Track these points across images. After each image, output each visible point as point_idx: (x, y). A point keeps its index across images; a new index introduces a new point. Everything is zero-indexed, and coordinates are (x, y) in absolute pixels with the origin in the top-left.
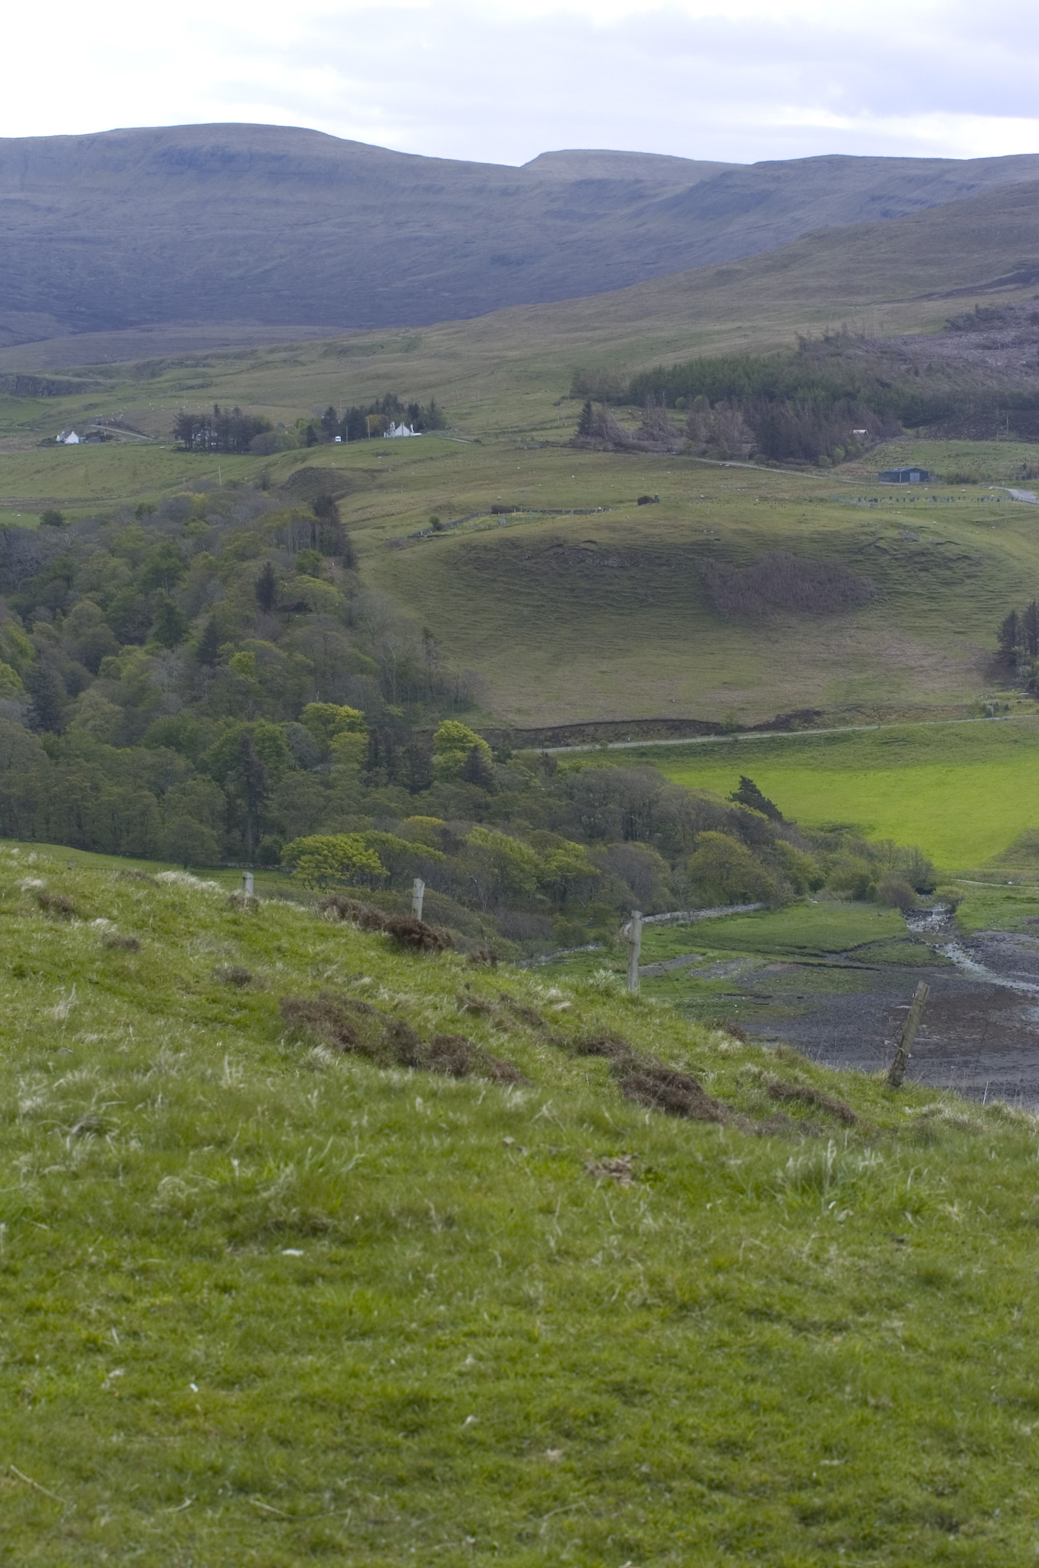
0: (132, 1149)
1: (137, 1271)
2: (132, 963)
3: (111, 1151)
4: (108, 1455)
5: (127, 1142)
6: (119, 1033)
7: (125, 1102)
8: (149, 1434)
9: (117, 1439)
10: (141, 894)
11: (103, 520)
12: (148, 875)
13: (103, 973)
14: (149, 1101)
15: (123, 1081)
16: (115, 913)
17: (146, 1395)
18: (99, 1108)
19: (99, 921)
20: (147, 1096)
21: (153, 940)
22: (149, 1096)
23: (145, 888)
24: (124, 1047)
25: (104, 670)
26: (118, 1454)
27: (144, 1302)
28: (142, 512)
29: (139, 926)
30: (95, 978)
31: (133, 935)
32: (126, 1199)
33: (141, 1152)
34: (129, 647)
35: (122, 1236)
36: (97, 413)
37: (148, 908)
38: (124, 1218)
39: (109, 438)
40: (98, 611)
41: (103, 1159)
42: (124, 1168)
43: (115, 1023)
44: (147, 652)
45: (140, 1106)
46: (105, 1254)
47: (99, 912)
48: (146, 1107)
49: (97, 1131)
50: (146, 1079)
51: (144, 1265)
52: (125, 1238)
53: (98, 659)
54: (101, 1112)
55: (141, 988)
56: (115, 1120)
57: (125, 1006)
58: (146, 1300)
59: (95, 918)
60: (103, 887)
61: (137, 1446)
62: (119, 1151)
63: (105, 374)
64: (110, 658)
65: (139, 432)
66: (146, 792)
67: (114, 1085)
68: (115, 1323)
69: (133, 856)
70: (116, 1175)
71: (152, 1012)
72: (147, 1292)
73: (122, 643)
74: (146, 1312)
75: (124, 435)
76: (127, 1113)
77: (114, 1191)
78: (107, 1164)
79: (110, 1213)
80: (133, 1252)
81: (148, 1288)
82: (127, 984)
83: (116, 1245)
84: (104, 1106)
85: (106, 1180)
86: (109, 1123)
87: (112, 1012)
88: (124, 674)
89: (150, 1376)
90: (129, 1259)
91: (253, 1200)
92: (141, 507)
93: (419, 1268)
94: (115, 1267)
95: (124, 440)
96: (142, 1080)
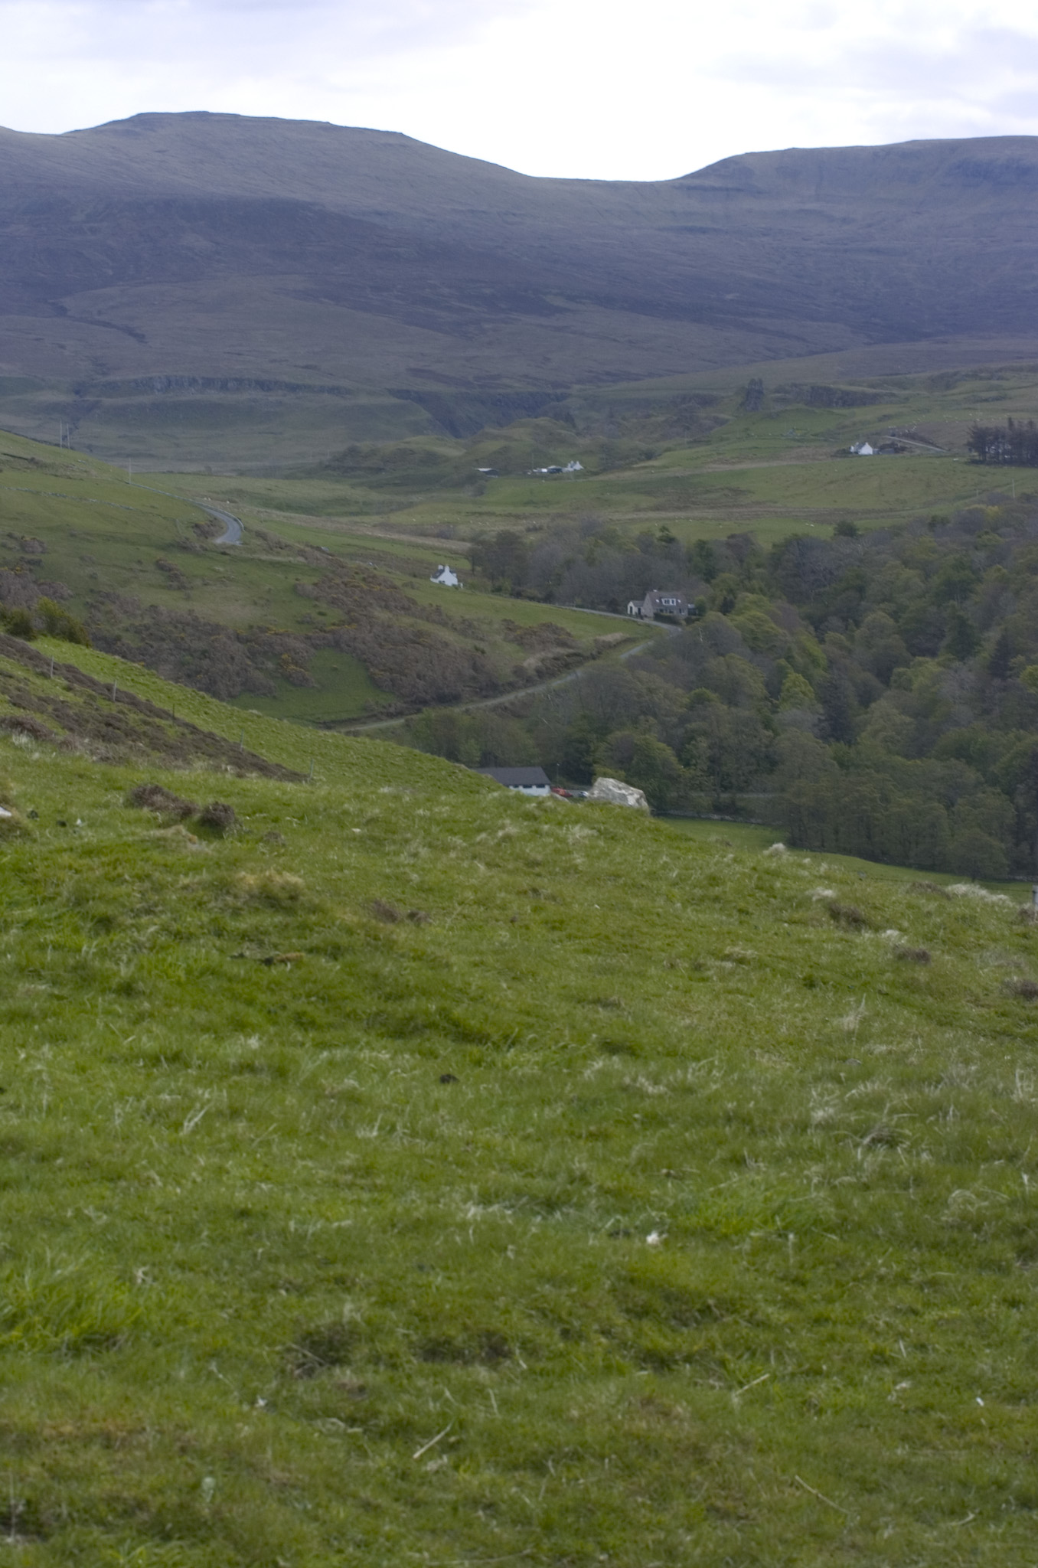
0: (923, 1162)
1: (925, 1283)
2: (922, 975)
3: (902, 1163)
4: (894, 1467)
5: (918, 1154)
6: (908, 1044)
7: (916, 1115)
8: (934, 1448)
9: (901, 1452)
10: (932, 906)
11: (897, 531)
12: (939, 887)
13: (892, 984)
14: (941, 1114)
15: (915, 1093)
16: (906, 924)
17: (932, 1408)
18: (892, 1120)
19: (889, 932)
20: (938, 1109)
21: (943, 952)
22: (941, 1109)
23: (935, 900)
24: (913, 1059)
25: (895, 682)
26: (902, 1466)
27: (932, 1315)
28: (934, 524)
29: (930, 938)
30: (885, 989)
31: (923, 947)
32: (916, 1212)
33: (932, 1165)
34: (920, 659)
35: (912, 1248)
36: (891, 425)
37: (938, 920)
38: (914, 1231)
39: (903, 449)
40: (891, 622)
41: (894, 1170)
42: (915, 1180)
43: (904, 1034)
44: (939, 664)
45: (932, 1118)
46: (894, 1266)
47: (890, 923)
48: (937, 1120)
49: (887, 1142)
50: (938, 1092)
51: (933, 1277)
52: (915, 1250)
53: (890, 669)
54: (893, 1123)
55: (930, 1000)
56: (907, 1132)
57: (915, 1018)
58: (933, 1313)
59: (885, 929)
60: (894, 898)
61: (922, 1459)
62: (910, 1163)
63: (900, 385)
64: (901, 670)
65: (932, 444)
66: (936, 804)
67: (906, 1097)
68: (902, 1335)
69: (921, 867)
70: (906, 1187)
71: (941, 1024)
72: (935, 1304)
73: (914, 655)
74: (935, 1325)
75: (917, 447)
76: (918, 1125)
77: (905, 1203)
78: (897, 1176)
79: (900, 1225)
80: (922, 1265)
81: (936, 1301)
82: (917, 996)
83: (906, 1257)
84: (895, 1117)
85: (897, 1191)
86: (901, 1135)
87: (902, 1023)
88: (915, 686)
89: (937, 1390)
90: (918, 1272)
92: (934, 518)
94: (903, 1279)
95: (918, 452)
96: (934, 1093)
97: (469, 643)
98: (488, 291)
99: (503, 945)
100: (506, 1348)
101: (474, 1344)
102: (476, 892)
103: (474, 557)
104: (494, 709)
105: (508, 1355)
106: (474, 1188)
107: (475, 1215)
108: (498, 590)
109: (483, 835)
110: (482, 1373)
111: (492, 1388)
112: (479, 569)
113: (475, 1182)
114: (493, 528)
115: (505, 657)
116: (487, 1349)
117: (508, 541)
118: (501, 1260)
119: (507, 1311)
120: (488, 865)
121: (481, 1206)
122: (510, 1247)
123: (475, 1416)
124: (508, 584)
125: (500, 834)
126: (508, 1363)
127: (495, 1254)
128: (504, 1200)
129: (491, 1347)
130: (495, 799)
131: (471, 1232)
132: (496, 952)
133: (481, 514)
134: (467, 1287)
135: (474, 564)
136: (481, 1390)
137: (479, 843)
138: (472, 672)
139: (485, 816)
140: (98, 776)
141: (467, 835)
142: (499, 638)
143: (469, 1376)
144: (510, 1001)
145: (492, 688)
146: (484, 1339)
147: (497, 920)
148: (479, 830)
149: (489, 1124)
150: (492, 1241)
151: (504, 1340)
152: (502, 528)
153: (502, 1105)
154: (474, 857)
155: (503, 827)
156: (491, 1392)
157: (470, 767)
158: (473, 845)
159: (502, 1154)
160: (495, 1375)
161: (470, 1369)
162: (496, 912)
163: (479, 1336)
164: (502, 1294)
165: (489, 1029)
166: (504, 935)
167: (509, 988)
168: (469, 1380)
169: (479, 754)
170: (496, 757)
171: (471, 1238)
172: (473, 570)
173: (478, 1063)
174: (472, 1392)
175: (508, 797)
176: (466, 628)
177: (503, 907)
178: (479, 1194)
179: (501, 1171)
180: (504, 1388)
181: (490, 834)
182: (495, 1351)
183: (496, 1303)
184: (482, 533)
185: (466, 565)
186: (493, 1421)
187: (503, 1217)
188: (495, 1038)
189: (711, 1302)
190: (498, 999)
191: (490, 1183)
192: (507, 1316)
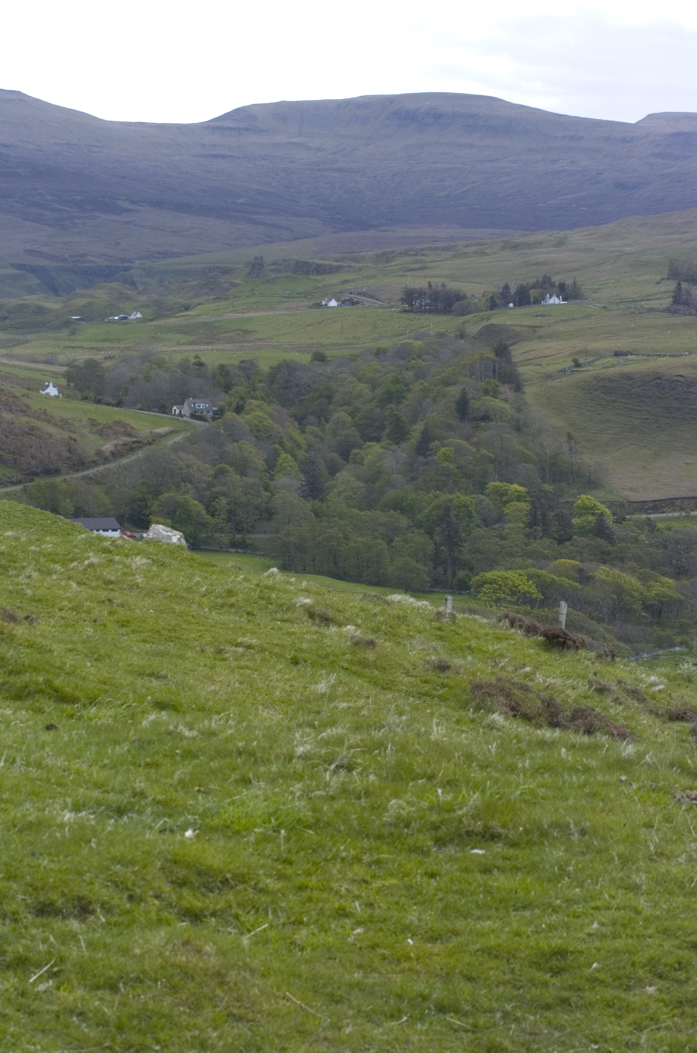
0: (370, 781)
1: (373, 862)
2: (371, 656)
3: (356, 782)
4: (352, 986)
5: (367, 776)
6: (361, 702)
7: (366, 749)
8: (380, 973)
9: (358, 975)
10: (377, 609)
11: (353, 358)
12: (382, 596)
13: (351, 662)
14: (382, 749)
15: (366, 735)
16: (360, 622)
17: (378, 946)
18: (349, 753)
19: (348, 627)
20: (381, 745)
21: (385, 640)
22: (382, 745)
23: (380, 605)
24: (365, 712)
25: (353, 459)
26: (359, 985)
27: (378, 884)
28: (379, 353)
29: (376, 631)
30: (346, 665)
31: (371, 637)
32: (366, 814)
33: (377, 783)
34: (370, 443)
35: (363, 839)
36: (349, 287)
37: (382, 619)
38: (365, 827)
39: (357, 303)
40: (350, 419)
41: (351, 787)
42: (365, 793)
43: (359, 696)
44: (382, 447)
45: (376, 752)
46: (352, 851)
47: (349, 621)
48: (380, 753)
49: (347, 768)
50: (381, 734)
51: (378, 858)
52: (365, 840)
53: (349, 451)
54: (350, 755)
55: (376, 672)
56: (359, 761)
57: (366, 685)
58: (378, 882)
59: (346, 625)
60: (351, 604)
61: (371, 980)
62: (362, 782)
63: (355, 260)
64: (357, 451)
65: (377, 299)
66: (381, 541)
67: (359, 738)
68: (358, 897)
69: (371, 583)
70: (359, 798)
71: (383, 688)
72: (379, 876)
73: (365, 441)
74: (379, 890)
75: (367, 301)
76: (367, 756)
77: (358, 809)
78: (353, 790)
79: (355, 823)
80: (370, 850)
81: (380, 874)
82: (367, 670)
83: (359, 845)
84: (352, 751)
85: (353, 801)
86: (355, 763)
87: (357, 688)
88: (366, 461)
89: (381, 934)
90: (368, 855)
91: (451, 816)
92: (379, 349)
93: (562, 863)
94: (358, 860)
95: (368, 304)
96: (378, 735)
97: (66, 435)
98: (78, 198)
99: (88, 637)
100: (91, 908)
101: (69, 905)
102: (70, 602)
103: (69, 377)
104: (83, 478)
105: (92, 912)
106: (69, 800)
107: (69, 819)
108: (85, 398)
109: (75, 564)
110: (75, 925)
111: (82, 935)
112: (72, 384)
113: (70, 797)
114: (82, 357)
115: (90, 444)
116: (78, 908)
117: (92, 365)
118: (87, 849)
119: (91, 883)
120: (79, 583)
121: (74, 813)
122: (93, 840)
123: (70, 954)
124: (92, 395)
125: (86, 562)
126: (92, 918)
127: (83, 844)
128: (89, 808)
129: (81, 908)
130: (83, 539)
131: (67, 830)
132: (84, 642)
133: (73, 347)
134: (64, 867)
135: (69, 381)
136: (74, 936)
137: (72, 569)
138: (68, 454)
139: (76, 550)
141: (64, 563)
142: (86, 431)
143: (66, 926)
144: (92, 675)
145: (81, 464)
146: (76, 902)
147: (85, 621)
148: (73, 560)
149: (78, 757)
150: (81, 836)
151: (90, 903)
152: (89, 357)
153: (87, 744)
154: (69, 578)
155: (88, 558)
156: (81, 937)
157: (67, 518)
158: (67, 570)
159: (87, 778)
160: (83, 926)
161: (67, 922)
162: (84, 615)
163: (73, 900)
164: (88, 872)
165: (78, 694)
166: (89, 630)
167: (92, 666)
168: (67, 929)
169: (73, 509)
170: (84, 511)
171: (67, 834)
172: (68, 385)
173: (71, 716)
174: (68, 938)
175: (92, 538)
176: (64, 424)
177: (89, 612)
178: (72, 805)
179: (87, 789)
180: (90, 935)
181: (79, 563)
182: (84, 909)
183: (84, 878)
184: (75, 360)
185: (64, 382)
186: (83, 957)
187: (88, 820)
188: (83, 700)
189: (228, 876)
190: (84, 674)
191: (79, 797)
192: (92, 886)
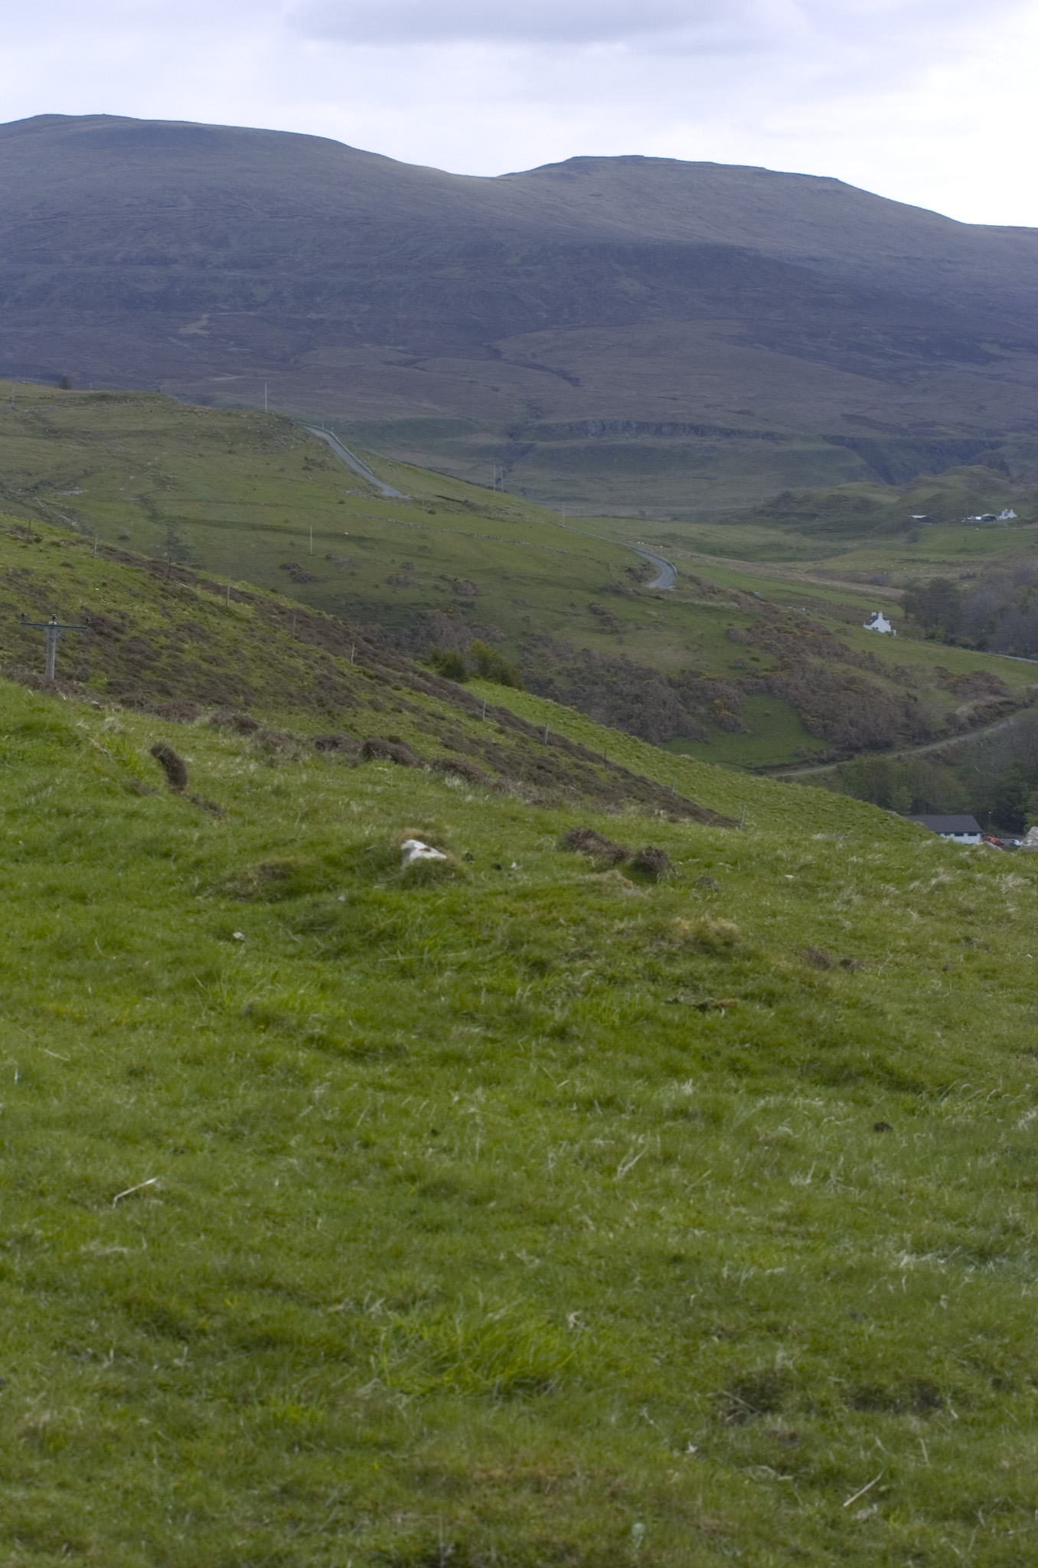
97: (901, 691)
98: (923, 338)
99: (935, 993)
100: (938, 1398)
101: (906, 1393)
102: (908, 940)
103: (907, 604)
104: (927, 756)
105: (940, 1404)
106: (908, 1236)
107: (908, 1264)
108: (931, 637)
109: (916, 883)
110: (913, 1423)
111: (923, 1437)
112: (912, 616)
113: (909, 1231)
114: (926, 575)
115: (938, 704)
116: (919, 1398)
117: (941, 588)
118: (934, 1310)
119: (939, 1361)
120: (921, 912)
121: (914, 1255)
122: (943, 1297)
123: (906, 1465)
124: (941, 631)
125: (934, 882)
126: (939, 1412)
127: (928, 1304)
128: (937, 1249)
129: (923, 1397)
130: (928, 847)
131: (903, 1281)
132: (928, 1001)
133: (913, 561)
134: (900, 1336)
135: (907, 611)
136: (912, 1440)
137: (912, 891)
138: (904, 720)
139: (918, 863)
140: (531, 820)
141: (900, 882)
142: (932, 686)
143: (900, 1425)
144: (944, 1050)
145: (925, 735)
146: (916, 1389)
147: (930, 969)
148: (913, 878)
149: (922, 1173)
150: (925, 1291)
151: (937, 1390)
152: (937, 575)
153: (935, 1154)
154: (907, 905)
155: (936, 875)
156: (922, 1441)
157: (901, 814)
158: (906, 893)
159: (935, 1203)
160: (926, 1424)
161: (901, 1418)
162: (929, 960)
163: (911, 1386)
164: (935, 1343)
165: (923, 1078)
166: (937, 983)
167: (943, 1037)
168: (901, 1429)
169: (911, 801)
170: (927, 805)
171: (904, 1287)
172: (907, 617)
173: (912, 1112)
174: (903, 1441)
175: (941, 845)
176: (899, 675)
177: (935, 956)
178: (912, 1243)
179: (935, 1220)
180: (936, 1438)
181: (922, 882)
182: (927, 1400)
183: (928, 1352)
184: (917, 580)
185: (899, 612)
186: (924, 1470)
187: (936, 1267)
188: (929, 1086)
190: (932, 1048)
191: (923, 1233)
192: (939, 1366)
